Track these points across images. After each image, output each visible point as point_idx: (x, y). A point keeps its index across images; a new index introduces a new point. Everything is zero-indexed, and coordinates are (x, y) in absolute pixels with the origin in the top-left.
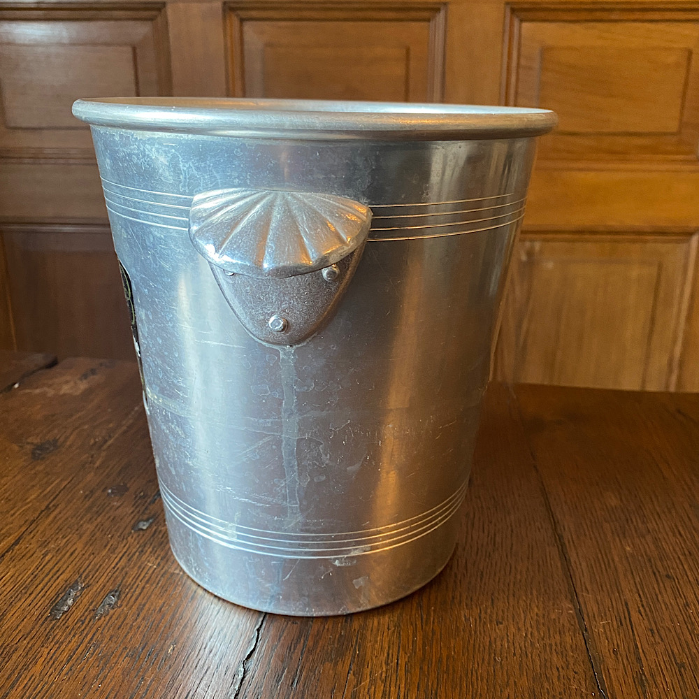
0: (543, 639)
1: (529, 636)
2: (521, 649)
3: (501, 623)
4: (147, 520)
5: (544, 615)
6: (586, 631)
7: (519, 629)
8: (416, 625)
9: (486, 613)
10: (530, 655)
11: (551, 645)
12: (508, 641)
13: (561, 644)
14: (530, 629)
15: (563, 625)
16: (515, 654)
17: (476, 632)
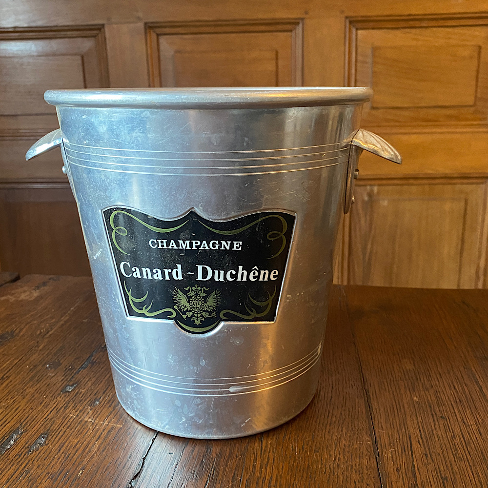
0: (347, 462)
1: (337, 460)
2: (330, 468)
3: (318, 452)
4: (72, 385)
5: (349, 445)
6: (379, 456)
7: (330, 456)
8: (257, 454)
9: (308, 445)
10: (336, 473)
11: (352, 466)
12: (322, 464)
13: (359, 465)
14: (338, 456)
15: (362, 452)
16: (325, 473)
17: (299, 458)
